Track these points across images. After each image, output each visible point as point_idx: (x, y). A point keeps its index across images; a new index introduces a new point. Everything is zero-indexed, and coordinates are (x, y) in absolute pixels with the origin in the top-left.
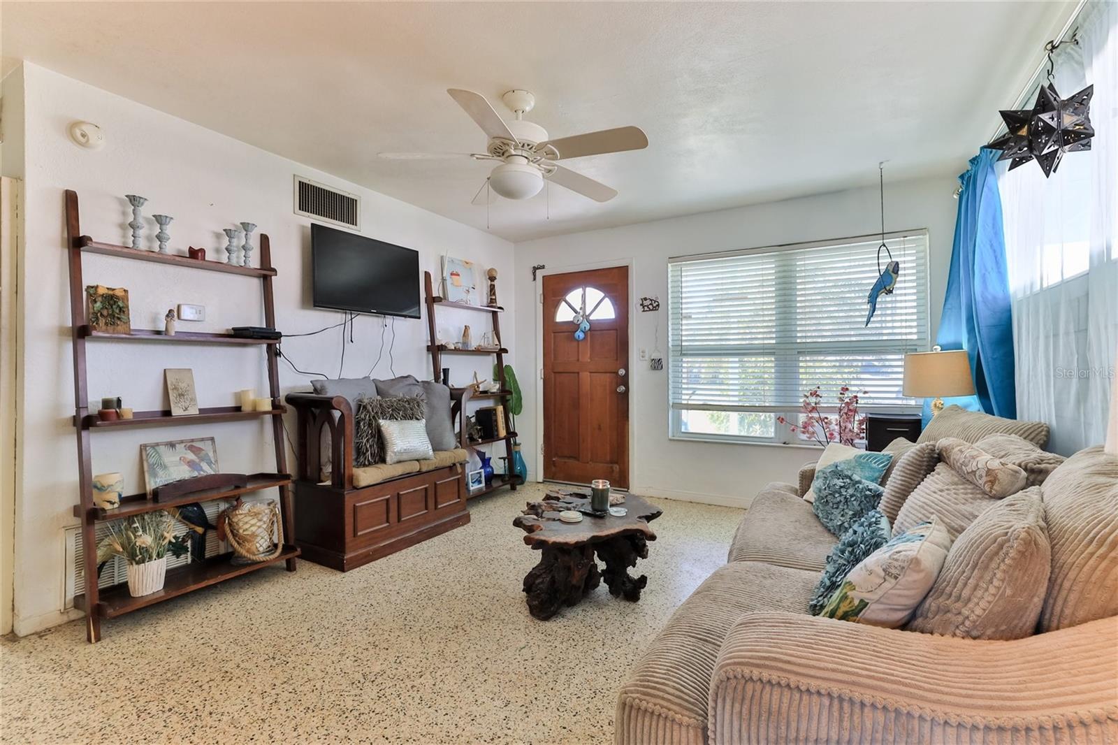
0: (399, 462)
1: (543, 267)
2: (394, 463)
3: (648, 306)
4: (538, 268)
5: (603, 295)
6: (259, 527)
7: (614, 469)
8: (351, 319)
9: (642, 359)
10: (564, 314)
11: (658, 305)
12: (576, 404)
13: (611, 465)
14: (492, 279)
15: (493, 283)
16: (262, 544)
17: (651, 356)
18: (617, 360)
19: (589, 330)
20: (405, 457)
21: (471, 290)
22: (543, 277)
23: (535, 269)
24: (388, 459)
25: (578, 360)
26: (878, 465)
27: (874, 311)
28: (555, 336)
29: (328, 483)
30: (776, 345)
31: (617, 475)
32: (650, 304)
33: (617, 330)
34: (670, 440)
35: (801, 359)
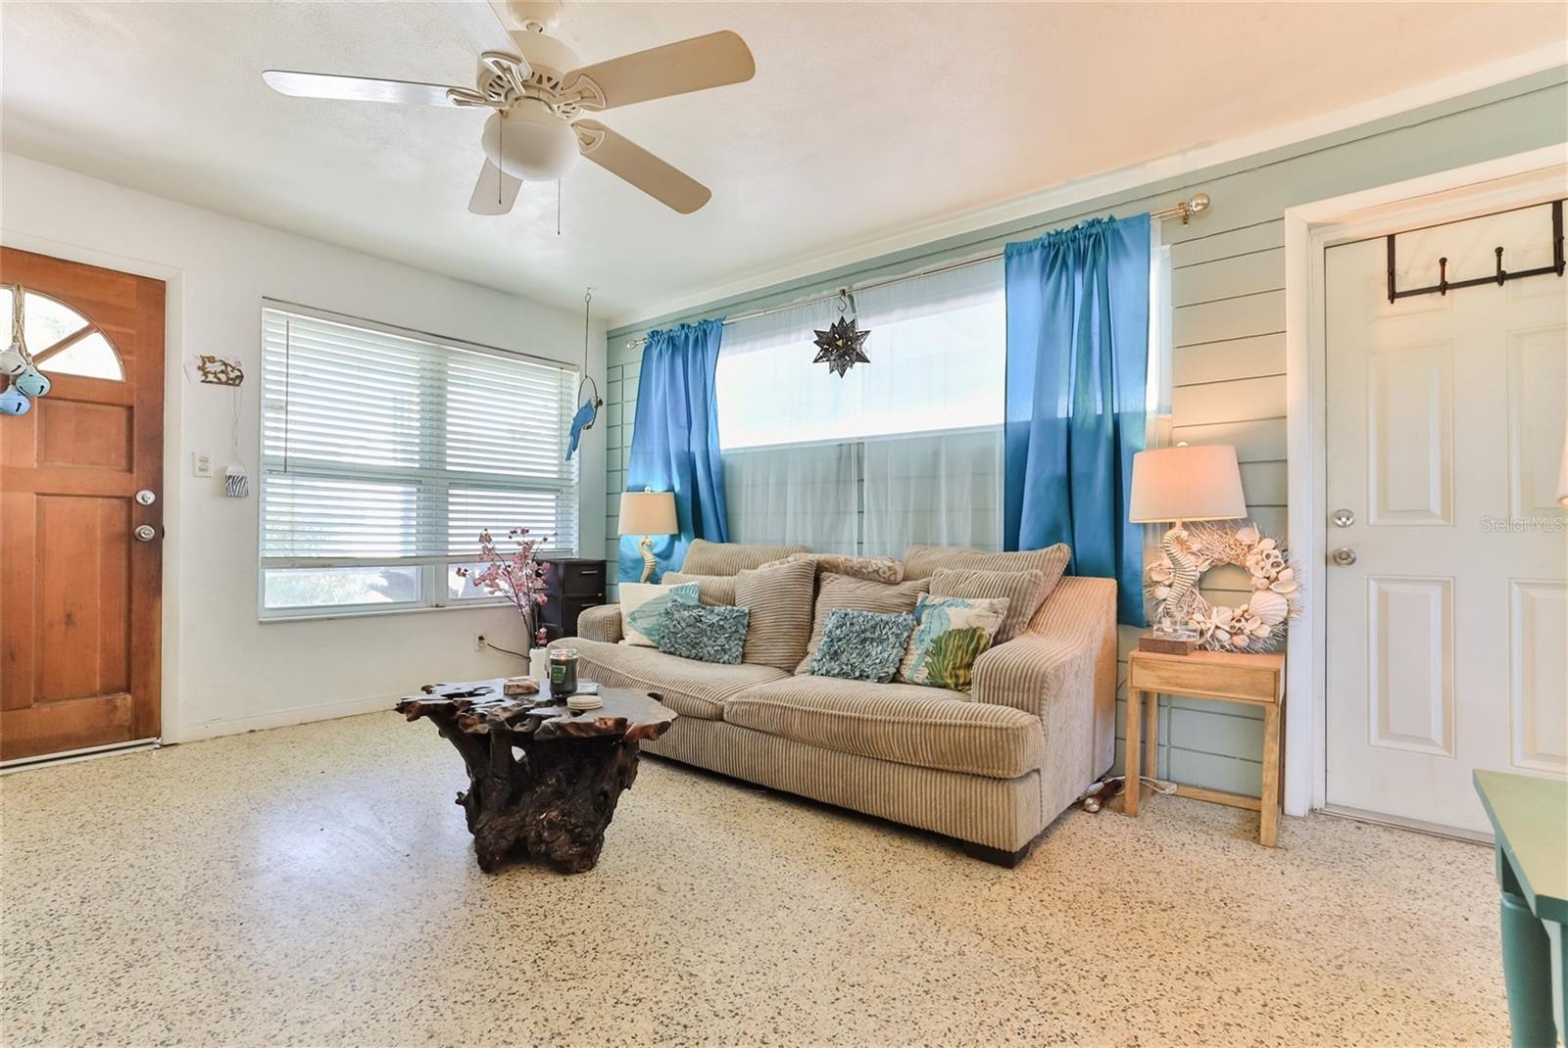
3: (215, 374)
5: (85, 323)
7: (119, 703)
9: (200, 473)
11: (240, 377)
13: (108, 698)
18: (131, 471)
19: (44, 397)
30: (419, 471)
31: (129, 716)
32: (222, 372)
33: (130, 408)
34: (261, 623)
35: (450, 492)
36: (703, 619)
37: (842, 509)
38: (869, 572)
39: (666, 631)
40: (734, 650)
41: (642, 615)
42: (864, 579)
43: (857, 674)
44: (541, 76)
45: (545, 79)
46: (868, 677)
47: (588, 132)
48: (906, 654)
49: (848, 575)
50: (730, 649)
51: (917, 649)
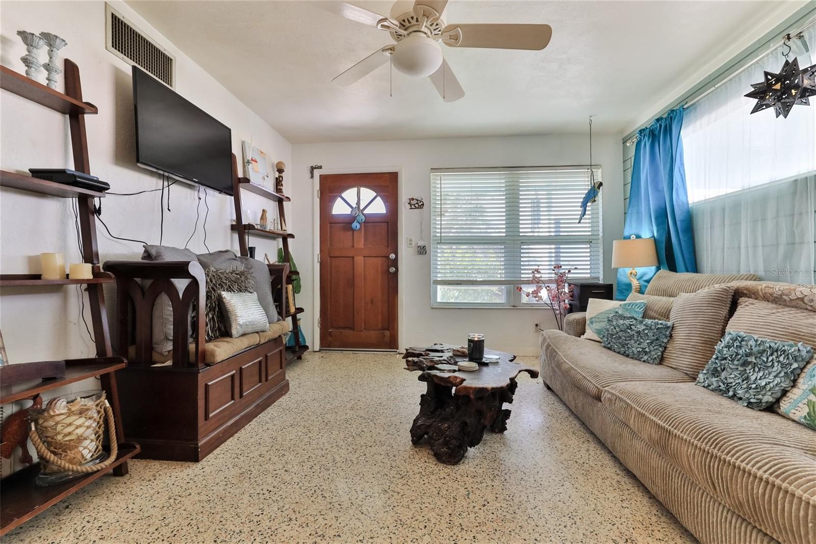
0: (243, 335)
1: (320, 167)
2: (239, 337)
3: (414, 205)
4: (315, 168)
5: (375, 194)
6: (88, 427)
7: (386, 334)
8: (168, 186)
9: (409, 246)
10: (340, 208)
11: (423, 205)
12: (351, 282)
13: (382, 331)
14: (280, 171)
15: (281, 175)
16: (89, 448)
17: (417, 243)
18: (388, 246)
19: (364, 222)
20: (250, 330)
21: (266, 177)
22: (320, 176)
23: (312, 169)
24: (234, 331)
25: (353, 246)
26: (640, 309)
27: (584, 214)
28: (331, 227)
29: (169, 363)
30: (507, 238)
31: (388, 339)
32: (416, 203)
33: (388, 223)
34: (432, 308)
35: (522, 247)
36: (632, 327)
37: (797, 240)
38: (791, 300)
39: (606, 332)
40: (653, 353)
41: (597, 320)
42: (786, 306)
43: (731, 393)
44: (408, 19)
45: (410, 19)
46: (740, 399)
47: (451, 33)
48: (793, 387)
49: (768, 301)
50: (650, 352)
51: (804, 384)
